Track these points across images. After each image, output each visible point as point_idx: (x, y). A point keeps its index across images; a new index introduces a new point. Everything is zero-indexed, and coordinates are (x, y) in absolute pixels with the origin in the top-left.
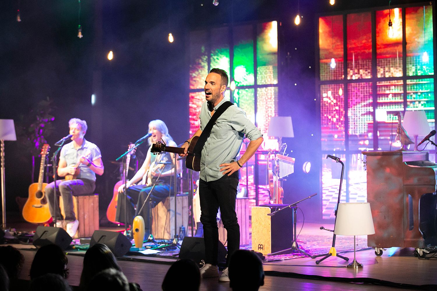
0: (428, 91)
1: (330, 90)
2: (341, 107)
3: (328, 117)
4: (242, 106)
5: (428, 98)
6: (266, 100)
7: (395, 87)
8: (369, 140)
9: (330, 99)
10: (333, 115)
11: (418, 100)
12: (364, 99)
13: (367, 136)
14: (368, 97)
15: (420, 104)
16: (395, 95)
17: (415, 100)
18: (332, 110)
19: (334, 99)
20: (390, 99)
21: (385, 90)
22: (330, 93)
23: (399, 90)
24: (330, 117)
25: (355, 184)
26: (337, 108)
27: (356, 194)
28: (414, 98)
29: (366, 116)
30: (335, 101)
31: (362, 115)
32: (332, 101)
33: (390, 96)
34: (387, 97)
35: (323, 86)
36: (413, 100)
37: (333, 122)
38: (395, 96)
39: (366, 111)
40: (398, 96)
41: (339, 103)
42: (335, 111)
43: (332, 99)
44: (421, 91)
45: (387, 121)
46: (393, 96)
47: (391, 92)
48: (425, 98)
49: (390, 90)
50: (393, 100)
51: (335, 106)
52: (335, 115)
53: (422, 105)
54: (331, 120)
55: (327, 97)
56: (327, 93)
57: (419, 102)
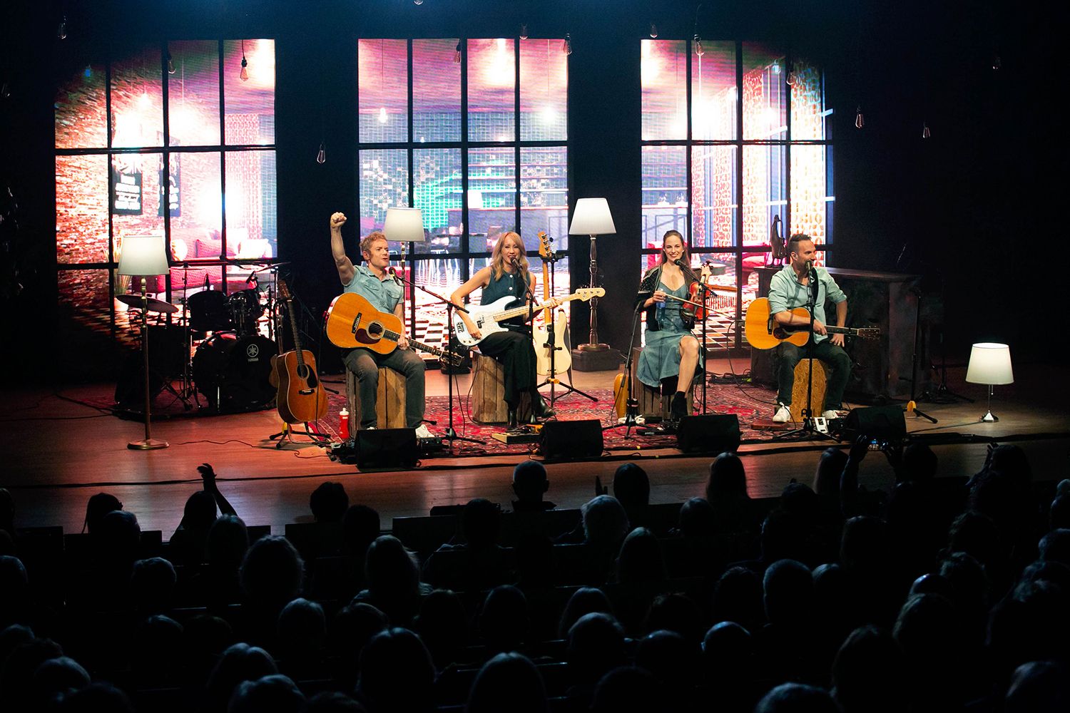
0: (554, 163)
1: (376, 159)
2: (397, 185)
3: (371, 202)
4: (188, 181)
5: (552, 174)
6: (244, 172)
7: (497, 157)
8: (450, 236)
9: (376, 173)
10: (381, 197)
11: (536, 176)
12: (440, 174)
13: (447, 229)
14: (448, 170)
15: (540, 184)
16: (497, 169)
17: (532, 176)
18: (381, 191)
19: (385, 172)
20: (489, 174)
21: (479, 161)
22: (375, 164)
23: (504, 161)
24: (375, 202)
25: (423, 306)
26: (390, 187)
27: (427, 322)
28: (530, 174)
29: (444, 199)
30: (386, 176)
31: (437, 198)
32: (381, 177)
33: (488, 171)
34: (484, 171)
35: (362, 153)
36: (528, 177)
37: (381, 208)
38: (497, 171)
39: (444, 192)
40: (502, 171)
41: (393, 180)
42: (385, 191)
43: (381, 173)
44: (540, 164)
45: (483, 209)
46: (493, 171)
47: (491, 163)
48: (547, 175)
49: (488, 161)
50: (494, 177)
51: (385, 184)
52: (386, 198)
53: (543, 185)
54: (379, 206)
55: (371, 169)
56: (370, 162)
57: (538, 180)
